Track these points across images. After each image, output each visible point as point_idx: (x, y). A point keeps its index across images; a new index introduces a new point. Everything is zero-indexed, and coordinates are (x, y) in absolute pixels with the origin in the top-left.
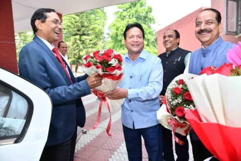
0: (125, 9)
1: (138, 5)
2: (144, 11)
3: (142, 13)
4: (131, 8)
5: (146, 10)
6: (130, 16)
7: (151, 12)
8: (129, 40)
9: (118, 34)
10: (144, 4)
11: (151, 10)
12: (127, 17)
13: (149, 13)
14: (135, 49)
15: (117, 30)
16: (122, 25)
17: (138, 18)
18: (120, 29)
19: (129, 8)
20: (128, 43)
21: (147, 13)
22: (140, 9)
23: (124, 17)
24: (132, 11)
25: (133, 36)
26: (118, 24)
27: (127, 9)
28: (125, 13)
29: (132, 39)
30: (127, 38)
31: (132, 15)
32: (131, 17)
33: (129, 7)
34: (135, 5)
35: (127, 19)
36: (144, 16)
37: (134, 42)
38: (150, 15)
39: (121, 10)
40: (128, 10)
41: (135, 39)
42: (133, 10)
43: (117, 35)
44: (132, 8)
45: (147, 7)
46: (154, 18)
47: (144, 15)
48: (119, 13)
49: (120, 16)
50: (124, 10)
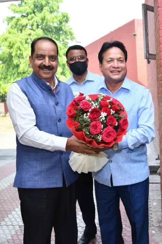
0: (24, 14)
1: (46, 9)
2: (55, 20)
3: (53, 22)
4: (34, 12)
5: (59, 18)
6: (32, 25)
7: (67, 21)
8: (107, 65)
9: (13, 54)
10: (55, 8)
11: (67, 18)
12: (29, 27)
13: (64, 24)
14: (116, 77)
15: (11, 47)
16: (19, 39)
17: (46, 29)
18: (15, 47)
19: (31, 14)
20: (106, 69)
21: (61, 23)
22: (49, 16)
23: (23, 26)
24: (35, 19)
25: (112, 60)
26: (12, 38)
27: (28, 14)
28: (24, 21)
29: (112, 64)
30: (105, 63)
31: (35, 24)
32: (34, 27)
33: (30, 11)
34: (42, 9)
35: (27, 31)
36: (56, 28)
37: (114, 67)
38: (66, 27)
39: (18, 16)
40: (30, 17)
41: (116, 64)
42: (38, 17)
43: (11, 57)
44: (36, 14)
45: (60, 14)
46: (72, 31)
47: (55, 25)
48: (14, 20)
49: (16, 24)
50: (23, 16)
